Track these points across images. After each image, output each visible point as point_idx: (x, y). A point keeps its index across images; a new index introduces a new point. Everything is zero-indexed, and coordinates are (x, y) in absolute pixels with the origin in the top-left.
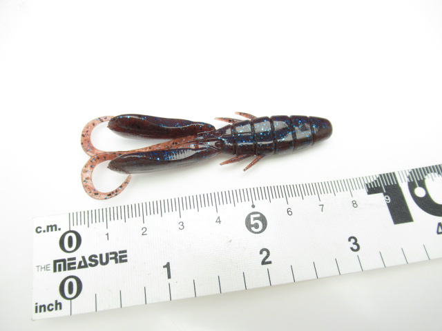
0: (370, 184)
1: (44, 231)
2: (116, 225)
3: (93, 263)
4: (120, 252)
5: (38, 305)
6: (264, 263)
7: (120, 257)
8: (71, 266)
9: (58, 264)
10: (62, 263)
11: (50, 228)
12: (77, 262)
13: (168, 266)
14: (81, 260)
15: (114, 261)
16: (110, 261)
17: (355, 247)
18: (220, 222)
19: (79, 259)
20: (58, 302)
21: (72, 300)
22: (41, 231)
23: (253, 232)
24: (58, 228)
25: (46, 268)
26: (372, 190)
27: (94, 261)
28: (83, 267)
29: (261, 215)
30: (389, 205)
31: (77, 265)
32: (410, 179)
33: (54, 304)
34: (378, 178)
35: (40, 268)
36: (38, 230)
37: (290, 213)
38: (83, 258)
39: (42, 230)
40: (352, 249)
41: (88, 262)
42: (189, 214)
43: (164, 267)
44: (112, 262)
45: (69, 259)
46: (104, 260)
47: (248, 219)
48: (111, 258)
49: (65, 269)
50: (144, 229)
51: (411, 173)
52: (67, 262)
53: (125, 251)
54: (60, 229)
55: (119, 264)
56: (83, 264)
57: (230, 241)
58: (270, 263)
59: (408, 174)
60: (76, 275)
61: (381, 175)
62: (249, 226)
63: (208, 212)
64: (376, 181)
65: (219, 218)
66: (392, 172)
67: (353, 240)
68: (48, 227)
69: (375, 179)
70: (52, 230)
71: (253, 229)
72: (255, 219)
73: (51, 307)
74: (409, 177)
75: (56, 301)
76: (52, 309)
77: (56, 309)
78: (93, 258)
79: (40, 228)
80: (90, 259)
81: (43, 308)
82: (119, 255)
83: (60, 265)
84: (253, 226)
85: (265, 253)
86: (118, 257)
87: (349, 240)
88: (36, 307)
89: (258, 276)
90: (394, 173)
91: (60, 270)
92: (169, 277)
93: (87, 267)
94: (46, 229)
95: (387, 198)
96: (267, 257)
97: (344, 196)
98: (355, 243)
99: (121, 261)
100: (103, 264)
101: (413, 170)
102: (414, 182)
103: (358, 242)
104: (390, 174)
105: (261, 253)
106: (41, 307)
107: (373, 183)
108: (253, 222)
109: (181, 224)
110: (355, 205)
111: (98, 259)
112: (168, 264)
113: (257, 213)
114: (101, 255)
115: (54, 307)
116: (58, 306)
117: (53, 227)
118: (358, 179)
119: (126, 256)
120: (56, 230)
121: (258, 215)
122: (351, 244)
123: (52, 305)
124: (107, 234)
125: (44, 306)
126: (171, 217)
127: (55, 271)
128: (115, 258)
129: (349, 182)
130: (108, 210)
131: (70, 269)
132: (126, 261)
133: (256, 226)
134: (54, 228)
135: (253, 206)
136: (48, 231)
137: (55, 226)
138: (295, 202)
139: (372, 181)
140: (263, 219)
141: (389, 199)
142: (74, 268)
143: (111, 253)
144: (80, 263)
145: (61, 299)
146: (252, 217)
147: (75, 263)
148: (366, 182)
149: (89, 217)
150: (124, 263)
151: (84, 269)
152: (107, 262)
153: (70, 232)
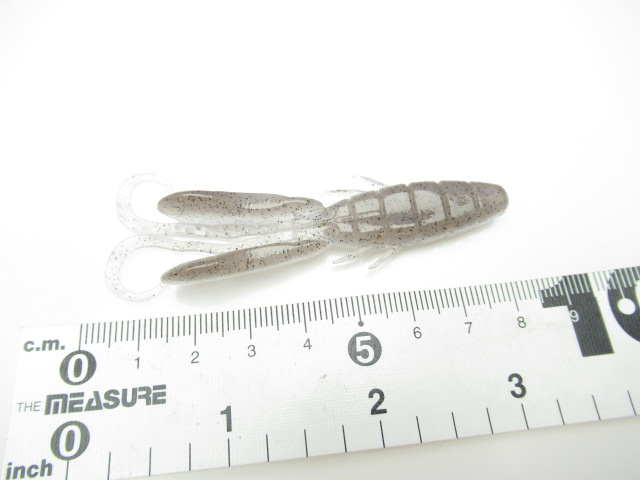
0: (548, 290)
1: (38, 349)
2: (152, 347)
3: (111, 403)
4: (155, 388)
5: (13, 467)
6: (375, 411)
7: (155, 395)
8: (75, 406)
9: (53, 401)
10: (60, 401)
11: (47, 345)
12: (86, 399)
13: (227, 412)
14: (93, 396)
15: (144, 401)
16: (138, 400)
17: (518, 391)
18: (309, 346)
19: (88, 396)
20: (47, 462)
21: (70, 461)
22: (32, 349)
23: (359, 363)
24: (60, 345)
25: (34, 407)
26: (551, 300)
27: (113, 399)
28: (93, 408)
29: (373, 337)
30: (576, 326)
31: (84, 405)
32: (611, 286)
33: (40, 465)
34: (561, 282)
35: (23, 406)
36: (28, 347)
37: (418, 335)
38: (96, 394)
39: (35, 346)
40: (513, 393)
41: (103, 401)
42: (263, 334)
43: (222, 413)
44: (141, 402)
45: (73, 395)
46: (129, 399)
47: (353, 342)
48: (140, 397)
49: (64, 411)
50: (195, 355)
51: (613, 275)
52: (69, 399)
53: (164, 387)
54: (63, 348)
55: (152, 406)
56: (94, 404)
57: (325, 376)
58: (384, 411)
59: (609, 277)
60: (82, 421)
61: (565, 278)
62: (353, 353)
63: (293, 331)
64: (557, 286)
65: (308, 340)
66: (583, 272)
67: (515, 380)
68: (45, 343)
69: (556, 283)
70: (50, 348)
71: (360, 358)
72: (363, 343)
73: (33, 471)
74: (609, 282)
75: (44, 461)
76: (36, 474)
77: (42, 474)
78: (112, 395)
79: (32, 343)
80: (107, 395)
81: (19, 472)
82: (153, 392)
83: (57, 404)
84: (359, 354)
85: (377, 397)
86: (151, 396)
87: (510, 379)
88: (9, 470)
89: (365, 431)
90: (586, 275)
91: (56, 411)
92: (229, 429)
93: (101, 408)
94: (41, 346)
95: (573, 314)
96: (380, 403)
97: (505, 309)
98: (519, 385)
99: (156, 402)
100: (126, 404)
101: (617, 271)
102: (618, 290)
103: (523, 384)
104: (580, 275)
105: (371, 395)
106: (17, 469)
107: (552, 289)
108: (359, 348)
109: (252, 348)
110: (522, 324)
111: (120, 397)
112: (229, 408)
113: (366, 334)
114: (125, 392)
115: (39, 471)
116: (47, 469)
117: (51, 344)
118: (529, 283)
119: (164, 394)
120: (57, 348)
121: (368, 338)
122: (512, 386)
123: (36, 467)
124: (138, 359)
125: (23, 468)
126: (238, 338)
127: (47, 412)
128: (146, 397)
129: (514, 286)
130: (142, 322)
131: (72, 410)
132: (163, 401)
133: (365, 354)
134: (54, 345)
135: (361, 324)
136: (44, 349)
137: (57, 342)
138: (426, 317)
139: (552, 286)
140: (375, 343)
141: (577, 316)
142: (80, 409)
143: (141, 389)
144: (91, 401)
145: (51, 459)
146: (359, 340)
147: (81, 402)
148: (542, 288)
149: (111, 332)
150: (160, 405)
151: (95, 412)
152: (133, 402)
153: (79, 352)
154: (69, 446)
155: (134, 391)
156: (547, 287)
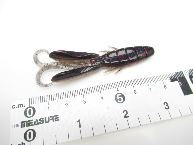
0: (171, 77)
1: (16, 107)
2: (52, 103)
3: (42, 122)
4: (55, 116)
6: (125, 117)
7: (55, 118)
8: (30, 124)
9: (23, 123)
10: (25, 123)
11: (19, 106)
13: (79, 121)
14: (35, 121)
15: (52, 120)
16: (50, 121)
17: (167, 107)
18: (103, 99)
20: (23, 143)
21: (31, 142)
22: (15, 108)
23: (119, 103)
25: (17, 126)
26: (173, 80)
27: (42, 121)
28: (36, 124)
29: (122, 94)
30: (182, 87)
31: (33, 124)
34: (175, 74)
35: (14, 126)
36: (13, 107)
37: (135, 93)
38: (37, 120)
39: (15, 107)
41: (39, 122)
42: (88, 96)
43: (77, 122)
44: (51, 121)
45: (29, 121)
46: (47, 120)
47: (116, 96)
48: (51, 119)
49: (27, 126)
50: (67, 104)
51: (190, 71)
52: (28, 122)
53: (58, 115)
54: (24, 106)
55: (55, 122)
56: (36, 123)
57: (108, 108)
58: (128, 117)
59: (189, 72)
60: (33, 129)
61: (176, 73)
62: (117, 100)
63: (97, 94)
64: (174, 76)
65: (102, 97)
66: (181, 71)
67: (166, 104)
68: (18, 105)
69: (174, 75)
70: (20, 107)
71: (119, 101)
72: (119, 96)
74: (189, 73)
75: (22, 143)
78: (42, 120)
79: (14, 106)
80: (40, 120)
82: (55, 117)
83: (24, 124)
84: (118, 100)
85: (125, 112)
86: (54, 119)
87: (164, 104)
90: (182, 72)
91: (24, 126)
92: (80, 127)
93: (39, 124)
94: (17, 106)
95: (180, 83)
96: (126, 114)
98: (167, 105)
99: (56, 120)
100: (46, 122)
101: (191, 70)
105: (123, 112)
107: (173, 76)
108: (118, 98)
109: (84, 101)
110: (165, 87)
111: (44, 120)
113: (120, 93)
114: (45, 118)
117: (21, 105)
119: (58, 118)
120: (22, 106)
121: (121, 95)
122: (165, 106)
124: (49, 108)
126: (80, 98)
127: (22, 127)
128: (53, 119)
129: (161, 76)
130: (49, 96)
131: (29, 126)
132: (58, 120)
133: (120, 100)
134: (21, 106)
135: (118, 90)
136: (18, 107)
137: (22, 105)
138: (137, 87)
139: (172, 75)
140: (123, 96)
141: (181, 84)
142: (32, 125)
143: (50, 117)
144: (35, 122)
145: (25, 142)
146: (118, 95)
147: (32, 123)
148: (170, 77)
149: (39, 100)
150: (57, 121)
151: (37, 125)
152: (49, 121)
153: (30, 107)
154: (30, 137)
155: (49, 118)
156: (171, 76)
